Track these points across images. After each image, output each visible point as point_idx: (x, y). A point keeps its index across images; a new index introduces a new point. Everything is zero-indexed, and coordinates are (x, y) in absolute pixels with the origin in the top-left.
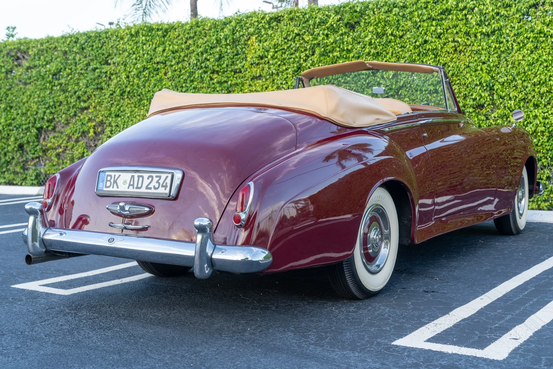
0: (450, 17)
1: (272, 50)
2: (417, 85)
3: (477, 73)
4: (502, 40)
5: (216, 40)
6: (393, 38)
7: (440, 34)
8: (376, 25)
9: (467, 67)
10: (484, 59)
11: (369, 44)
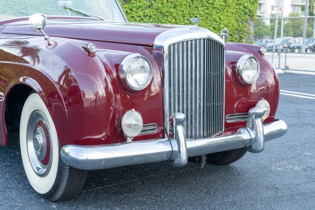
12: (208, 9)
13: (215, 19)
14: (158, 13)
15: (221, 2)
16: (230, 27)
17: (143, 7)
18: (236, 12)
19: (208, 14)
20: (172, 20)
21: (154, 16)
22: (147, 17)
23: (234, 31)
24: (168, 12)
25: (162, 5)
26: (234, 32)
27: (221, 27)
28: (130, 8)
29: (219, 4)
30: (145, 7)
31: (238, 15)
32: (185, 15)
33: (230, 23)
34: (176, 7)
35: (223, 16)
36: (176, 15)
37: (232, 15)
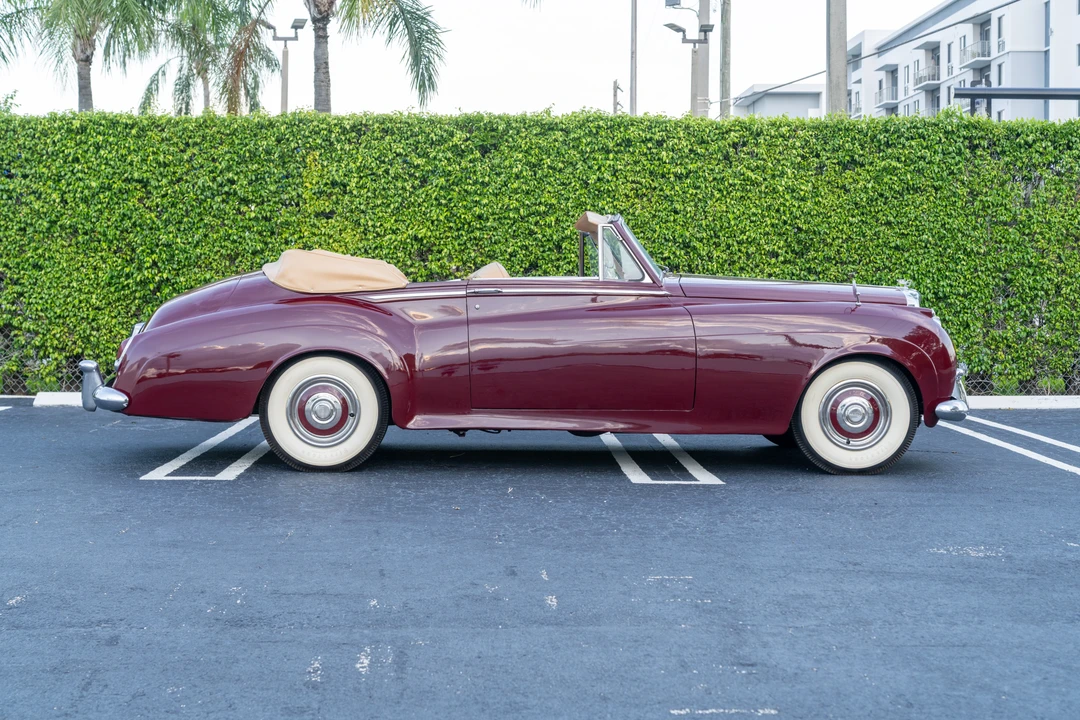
0: (631, 149)
1: (355, 175)
3: (669, 224)
4: (698, 184)
5: (249, 151)
6: (551, 171)
7: (617, 171)
8: (526, 152)
9: (654, 216)
10: (678, 207)
11: (517, 177)
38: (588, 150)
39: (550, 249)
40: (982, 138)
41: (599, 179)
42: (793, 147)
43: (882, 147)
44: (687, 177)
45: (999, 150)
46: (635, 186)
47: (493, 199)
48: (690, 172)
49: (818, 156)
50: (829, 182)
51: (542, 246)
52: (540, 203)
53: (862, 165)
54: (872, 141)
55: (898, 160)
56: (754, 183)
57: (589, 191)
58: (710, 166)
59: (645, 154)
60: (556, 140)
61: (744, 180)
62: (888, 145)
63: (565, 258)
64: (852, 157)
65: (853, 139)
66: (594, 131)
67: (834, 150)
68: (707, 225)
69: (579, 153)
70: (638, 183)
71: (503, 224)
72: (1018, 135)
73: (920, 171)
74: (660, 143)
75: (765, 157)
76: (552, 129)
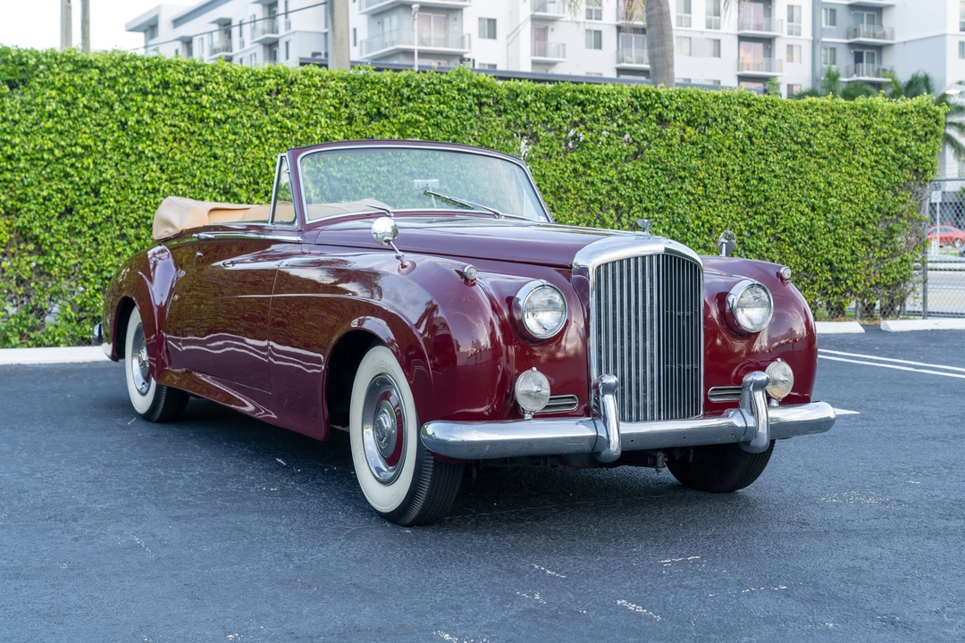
0: (169, 92)
2: (125, 180)
3: (208, 169)
4: (237, 130)
6: (86, 111)
7: (155, 114)
8: (59, 89)
9: (194, 161)
10: (219, 152)
11: (50, 116)
12: (795, 158)
13: (813, 183)
14: (656, 173)
15: (832, 138)
16: (857, 204)
17: (618, 157)
18: (874, 164)
19: (794, 171)
20: (694, 188)
21: (648, 179)
22: (628, 183)
23: (871, 215)
24: (684, 169)
25: (668, 151)
26: (868, 218)
27: (832, 205)
28: (585, 161)
29: (825, 144)
30: (623, 158)
31: (879, 170)
32: (732, 176)
33: (857, 194)
34: (706, 154)
35: (837, 175)
36: (707, 175)
37: (862, 170)
38: (126, 90)
39: (87, 193)
40: (488, 97)
41: (138, 122)
42: (325, 97)
43: (404, 101)
44: (224, 123)
45: (502, 108)
46: (173, 129)
47: (25, 138)
48: (228, 117)
49: (347, 106)
50: (357, 132)
51: (79, 189)
52: (76, 144)
53: (387, 117)
54: (395, 95)
55: (418, 113)
56: (290, 130)
57: (128, 134)
58: (248, 113)
59: (183, 98)
60: (91, 79)
61: (281, 127)
62: (409, 99)
63: (103, 203)
64: (378, 109)
65: (380, 92)
66: (131, 71)
67: (362, 102)
68: (246, 172)
69: (115, 93)
70: (175, 126)
71: (36, 166)
72: (518, 96)
73: (437, 125)
74: (197, 87)
75: (299, 105)
76: (86, 67)
